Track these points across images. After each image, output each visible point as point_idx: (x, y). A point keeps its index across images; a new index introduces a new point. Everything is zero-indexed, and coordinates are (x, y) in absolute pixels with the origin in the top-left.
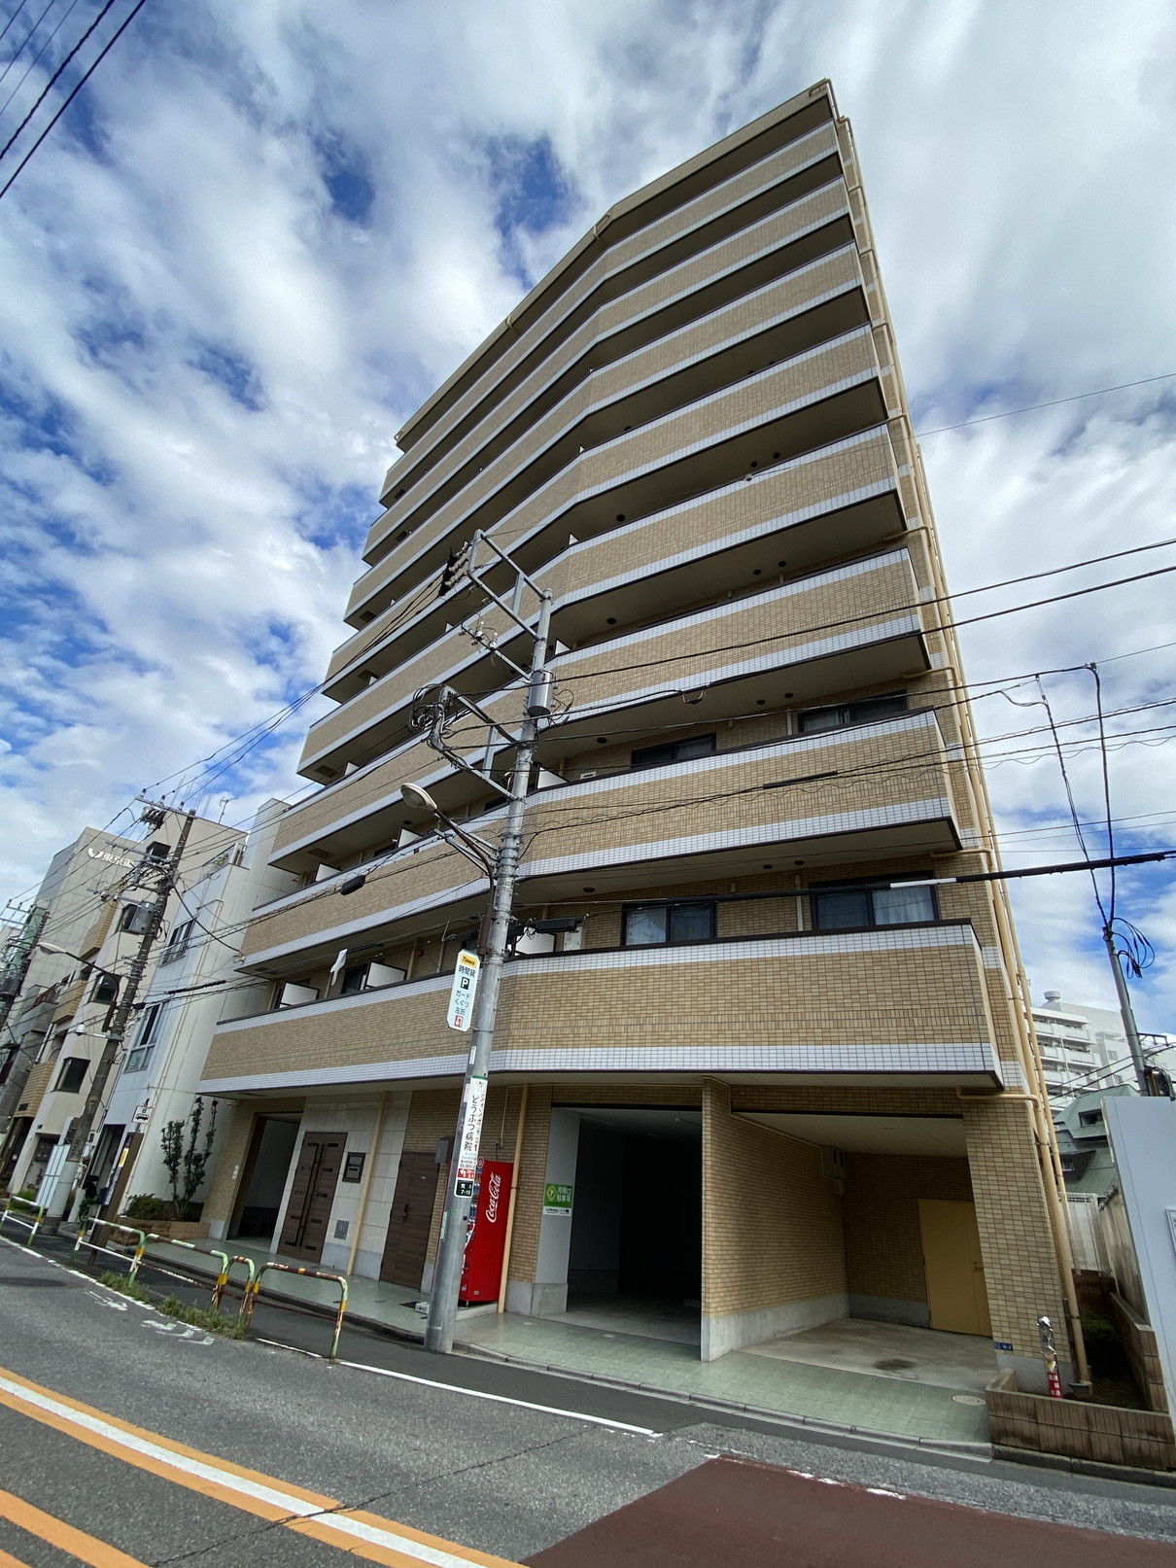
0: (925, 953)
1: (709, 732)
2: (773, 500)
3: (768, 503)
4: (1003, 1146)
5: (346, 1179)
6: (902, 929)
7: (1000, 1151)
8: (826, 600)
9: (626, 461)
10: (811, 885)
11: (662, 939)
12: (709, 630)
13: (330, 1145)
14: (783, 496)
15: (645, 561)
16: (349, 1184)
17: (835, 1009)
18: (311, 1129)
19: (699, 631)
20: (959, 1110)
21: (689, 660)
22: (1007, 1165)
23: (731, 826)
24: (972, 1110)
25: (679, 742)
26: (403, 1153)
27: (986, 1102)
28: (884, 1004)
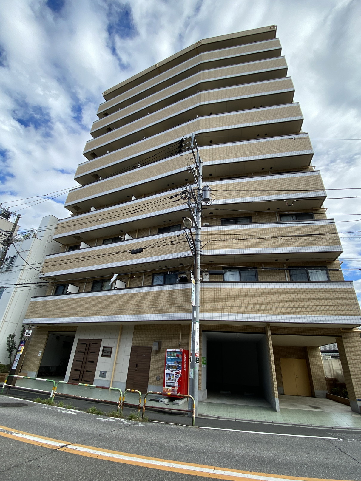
0: (340, 290)
1: (249, 216)
2: (274, 148)
3: (272, 148)
4: (354, 345)
5: (102, 356)
6: (317, 282)
7: (353, 346)
8: (296, 182)
9: (218, 124)
10: (289, 267)
11: (238, 279)
12: (256, 184)
13: (93, 344)
14: (277, 147)
15: (229, 157)
16: (105, 358)
17: (314, 305)
18: (82, 337)
19: (252, 183)
20: (340, 334)
21: (250, 192)
22: (355, 350)
23: (272, 246)
24: (344, 334)
25: (238, 218)
26: (132, 347)
27: (348, 332)
28: (329, 304)
